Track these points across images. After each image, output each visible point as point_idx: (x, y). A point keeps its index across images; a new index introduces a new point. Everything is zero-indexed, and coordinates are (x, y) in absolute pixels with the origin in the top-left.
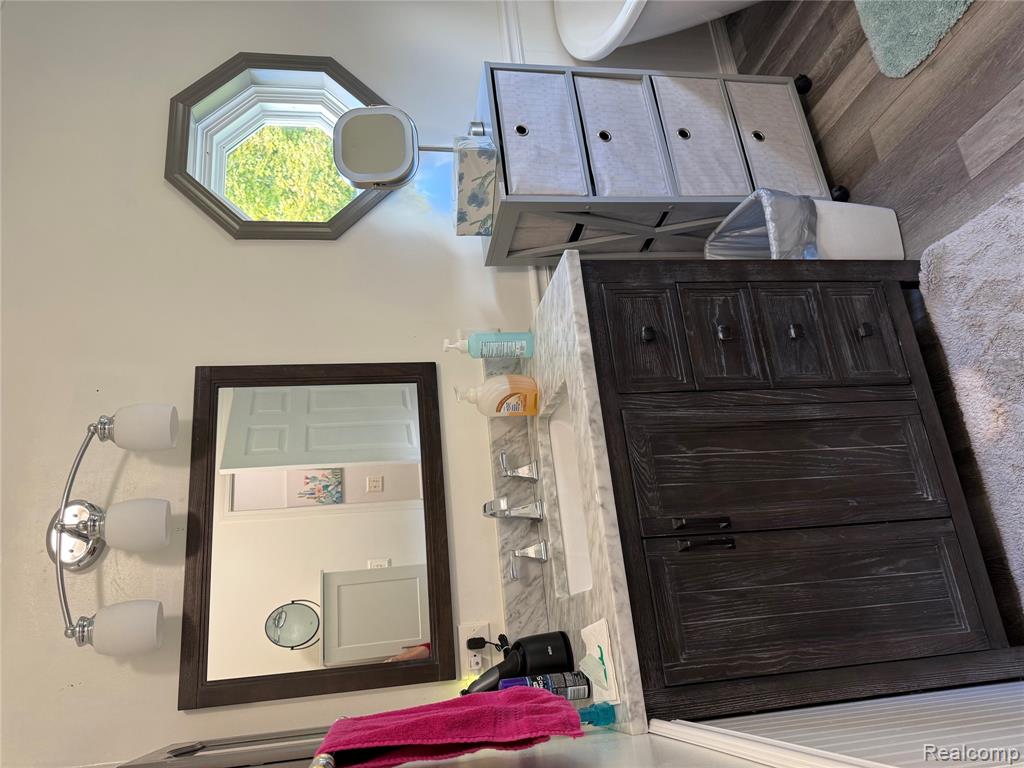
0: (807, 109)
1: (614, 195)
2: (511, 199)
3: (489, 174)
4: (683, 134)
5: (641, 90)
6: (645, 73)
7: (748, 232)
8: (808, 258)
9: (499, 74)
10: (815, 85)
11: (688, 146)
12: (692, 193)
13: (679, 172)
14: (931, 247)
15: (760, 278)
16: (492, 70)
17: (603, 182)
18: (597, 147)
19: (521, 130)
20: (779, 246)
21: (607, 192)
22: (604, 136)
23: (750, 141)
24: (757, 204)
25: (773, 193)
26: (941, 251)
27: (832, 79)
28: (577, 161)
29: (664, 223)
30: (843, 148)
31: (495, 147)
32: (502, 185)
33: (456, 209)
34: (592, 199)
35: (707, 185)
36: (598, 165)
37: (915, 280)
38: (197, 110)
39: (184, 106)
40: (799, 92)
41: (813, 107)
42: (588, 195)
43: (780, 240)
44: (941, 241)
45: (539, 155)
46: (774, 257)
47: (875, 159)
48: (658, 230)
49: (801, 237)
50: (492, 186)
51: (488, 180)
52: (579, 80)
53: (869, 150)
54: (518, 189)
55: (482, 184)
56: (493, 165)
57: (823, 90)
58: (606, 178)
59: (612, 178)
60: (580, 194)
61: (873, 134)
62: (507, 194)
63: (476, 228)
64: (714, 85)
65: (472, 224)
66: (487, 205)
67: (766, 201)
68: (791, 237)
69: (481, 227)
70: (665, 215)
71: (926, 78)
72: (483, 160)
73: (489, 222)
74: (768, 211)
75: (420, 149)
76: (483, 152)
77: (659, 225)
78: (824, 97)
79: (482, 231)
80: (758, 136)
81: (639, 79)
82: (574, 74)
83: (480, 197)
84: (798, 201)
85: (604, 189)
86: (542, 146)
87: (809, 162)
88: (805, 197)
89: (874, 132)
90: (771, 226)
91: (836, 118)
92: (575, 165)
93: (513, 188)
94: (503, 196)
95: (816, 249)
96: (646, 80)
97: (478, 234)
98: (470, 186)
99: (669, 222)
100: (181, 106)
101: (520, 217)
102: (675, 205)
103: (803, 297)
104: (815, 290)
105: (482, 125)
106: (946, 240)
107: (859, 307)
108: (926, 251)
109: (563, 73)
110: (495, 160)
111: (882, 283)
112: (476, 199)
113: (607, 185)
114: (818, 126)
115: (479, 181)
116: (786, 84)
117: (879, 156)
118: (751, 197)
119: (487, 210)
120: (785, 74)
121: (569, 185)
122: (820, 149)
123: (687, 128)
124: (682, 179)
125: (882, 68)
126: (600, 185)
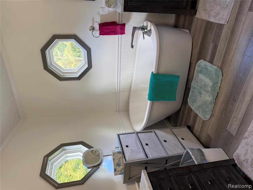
0: (192, 132)
1: (152, 157)
2: (127, 162)
3: (121, 157)
4: (165, 141)
5: (153, 134)
6: (153, 130)
7: (189, 161)
8: (205, 163)
9: (120, 136)
10: (191, 127)
11: (167, 144)
12: (171, 154)
13: (167, 149)
14: (234, 154)
15: (195, 170)
16: (119, 135)
17: (149, 155)
18: (146, 147)
19: (127, 146)
20: (197, 161)
21: (151, 157)
22: (147, 144)
23: (181, 140)
24: (187, 152)
25: (190, 149)
26: (237, 154)
27: (194, 124)
28: (141, 151)
29: (167, 163)
30: (203, 137)
31: (121, 151)
32: (124, 159)
33: (114, 168)
34: (147, 159)
35: (174, 152)
36: (147, 151)
37: (235, 163)
38: (50, 158)
39: (47, 157)
40: (189, 129)
41: (193, 131)
42: (146, 158)
43: (197, 160)
44: (236, 152)
45: (132, 151)
46: (196, 164)
47: (211, 138)
48: (166, 165)
49: (201, 158)
50: (122, 160)
51: (120, 159)
52: (138, 134)
53: (209, 136)
54: (128, 159)
55: (119, 160)
56: (121, 155)
57: (194, 127)
58: (149, 154)
59: (151, 153)
60: (144, 158)
61: (208, 133)
62: (126, 161)
63: (119, 172)
64: (169, 130)
65: (118, 172)
66: (121, 166)
67: (189, 151)
68: (199, 158)
69: (120, 172)
70: (167, 161)
71: (213, 119)
72: (119, 154)
73: (123, 170)
74: (191, 153)
75: (104, 156)
76: (118, 152)
77: (166, 164)
78: (194, 128)
79: (121, 173)
80: (183, 139)
81: (152, 132)
82: (137, 133)
83: (119, 164)
84: (197, 150)
85: (149, 156)
86: (133, 149)
87: (197, 142)
88: (198, 149)
89: (208, 132)
90: (193, 157)
91: (199, 132)
92: (141, 152)
93: (127, 159)
94: (125, 162)
95: (206, 160)
96: (153, 131)
97: (120, 174)
98: (117, 161)
99: (169, 163)
100: (46, 158)
101: (130, 167)
102: (168, 157)
103: (208, 173)
104: (210, 171)
105: (118, 148)
106: (237, 151)
107: (224, 173)
108: (234, 156)
109: (135, 133)
110: (121, 154)
111: (227, 166)
112: (118, 165)
113: (150, 155)
114: (196, 135)
115: (118, 160)
116: (185, 128)
117: (212, 137)
118: (185, 151)
119: (121, 167)
120: (184, 126)
121: (141, 156)
122: (198, 139)
123: (166, 140)
124: (168, 151)
125: (203, 119)
126: (148, 156)
